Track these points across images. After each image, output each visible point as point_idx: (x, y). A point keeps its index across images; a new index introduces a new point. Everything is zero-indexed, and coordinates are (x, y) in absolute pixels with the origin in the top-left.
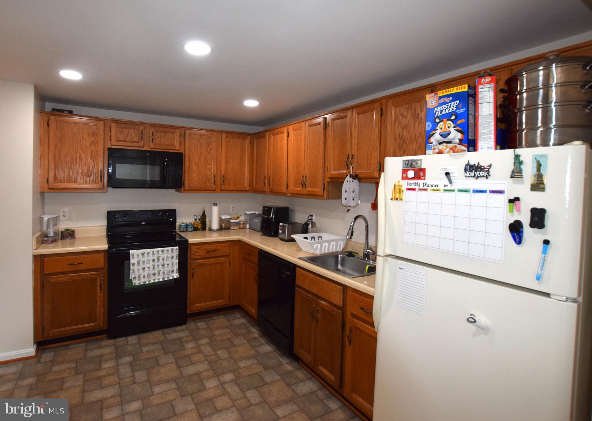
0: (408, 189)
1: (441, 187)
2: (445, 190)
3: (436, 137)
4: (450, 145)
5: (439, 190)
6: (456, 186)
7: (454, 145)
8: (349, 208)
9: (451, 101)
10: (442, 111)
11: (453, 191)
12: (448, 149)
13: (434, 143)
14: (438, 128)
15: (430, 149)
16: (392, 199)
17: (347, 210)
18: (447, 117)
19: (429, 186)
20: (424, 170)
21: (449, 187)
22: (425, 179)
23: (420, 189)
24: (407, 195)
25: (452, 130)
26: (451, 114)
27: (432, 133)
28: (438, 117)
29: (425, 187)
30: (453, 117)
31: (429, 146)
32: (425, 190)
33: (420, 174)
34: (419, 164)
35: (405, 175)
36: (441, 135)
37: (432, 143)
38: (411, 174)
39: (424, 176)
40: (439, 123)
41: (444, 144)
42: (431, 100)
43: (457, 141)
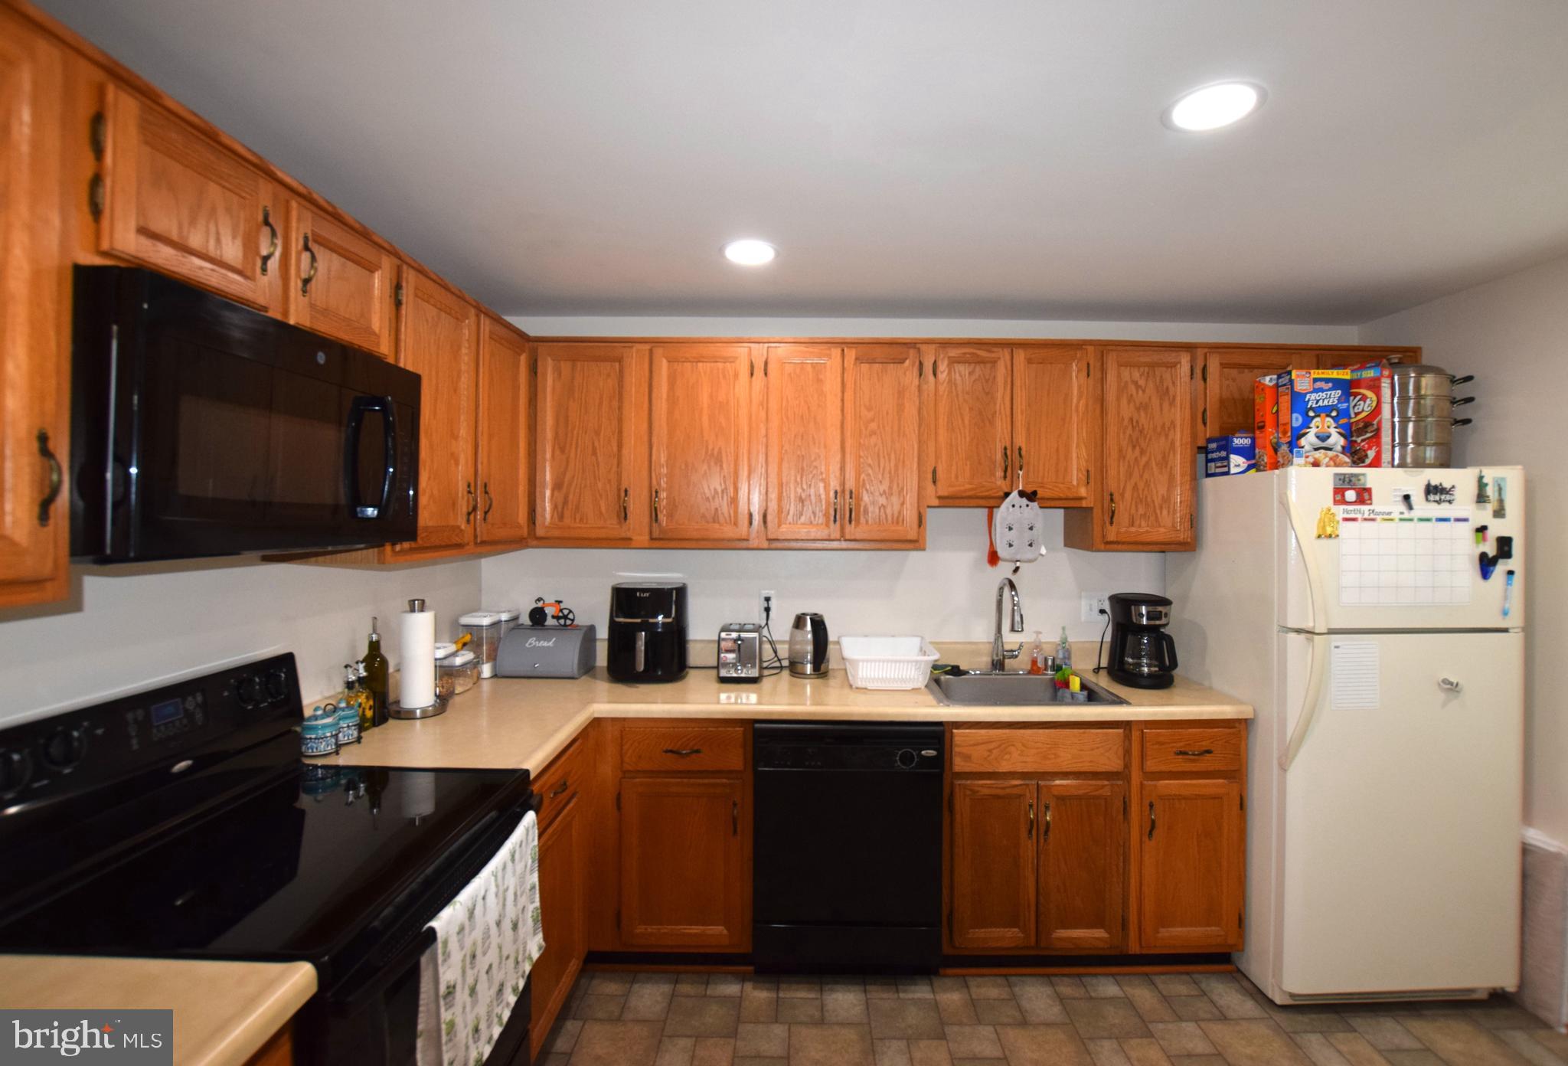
0: (1346, 520)
1: (1396, 516)
2: (1401, 520)
3: (1309, 440)
4: (1330, 453)
5: (1392, 520)
6: (1416, 514)
7: (1335, 453)
8: (1018, 564)
9: (1330, 389)
10: (1318, 401)
11: (1411, 520)
12: (1327, 459)
13: (1307, 448)
14: (1312, 425)
15: (1299, 455)
16: (1319, 536)
17: (1014, 568)
18: (1326, 410)
19: (1379, 514)
20: (1369, 491)
21: (1407, 515)
22: (1371, 504)
23: (1365, 519)
24: (1346, 529)
25: (1333, 431)
26: (1332, 408)
27: (1303, 431)
28: (1311, 408)
29: (1372, 516)
30: (1334, 414)
31: (1298, 452)
32: (1373, 520)
33: (1364, 496)
34: (1362, 481)
35: (1339, 497)
36: (1318, 437)
37: (1303, 447)
38: (1351, 495)
39: (1370, 499)
40: (1313, 418)
41: (1322, 451)
42: (1302, 381)
43: (1339, 448)
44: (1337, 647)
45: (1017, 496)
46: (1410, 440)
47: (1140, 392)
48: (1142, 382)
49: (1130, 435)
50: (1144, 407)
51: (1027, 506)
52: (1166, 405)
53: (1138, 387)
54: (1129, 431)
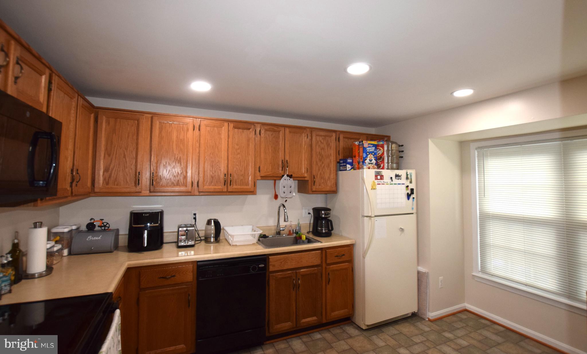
0: (378, 184)
1: (389, 183)
2: (390, 184)
3: (367, 161)
4: (372, 165)
5: (388, 184)
6: (393, 182)
7: (373, 165)
8: (287, 199)
9: (372, 147)
10: (369, 150)
11: (392, 184)
12: (372, 167)
13: (367, 163)
14: (368, 157)
15: (365, 165)
16: (372, 189)
17: (285, 200)
18: (371, 153)
19: (385, 182)
20: (383, 176)
21: (391, 183)
22: (383, 180)
23: (382, 184)
24: (378, 187)
25: (373, 159)
26: (373, 152)
27: (366, 158)
28: (368, 152)
29: (384, 183)
30: (373, 154)
31: (365, 164)
32: (384, 184)
33: (382, 177)
34: (381, 174)
35: (376, 178)
36: (369, 160)
37: (366, 163)
38: (379, 177)
39: (383, 178)
40: (368, 155)
41: (371, 164)
42: (366, 144)
43: (374, 164)
44: (376, 221)
45: (286, 176)
46: (390, 162)
47: (322, 144)
48: (322, 141)
49: (319, 157)
50: (323, 149)
51: (289, 179)
52: (329, 148)
53: (321, 142)
54: (319, 156)
